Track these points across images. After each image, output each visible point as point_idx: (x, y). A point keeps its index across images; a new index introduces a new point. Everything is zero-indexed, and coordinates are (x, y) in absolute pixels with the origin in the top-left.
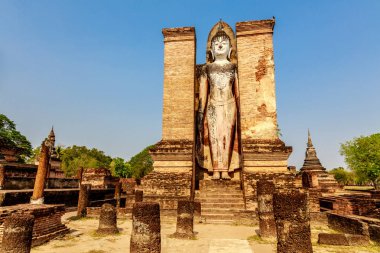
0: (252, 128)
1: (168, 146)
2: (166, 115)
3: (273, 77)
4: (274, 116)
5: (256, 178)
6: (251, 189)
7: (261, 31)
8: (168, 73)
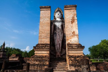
0: (70, 40)
1: (40, 46)
2: (40, 35)
3: (77, 23)
4: (78, 35)
5: (73, 57)
6: (71, 62)
7: (73, 8)
8: (41, 20)
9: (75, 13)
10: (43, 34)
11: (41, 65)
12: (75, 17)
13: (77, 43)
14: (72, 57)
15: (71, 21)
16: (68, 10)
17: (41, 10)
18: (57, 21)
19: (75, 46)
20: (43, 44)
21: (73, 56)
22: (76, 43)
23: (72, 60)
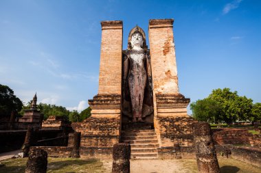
0: (162, 87)
1: (102, 99)
2: (102, 77)
3: (174, 53)
4: (176, 78)
5: (167, 121)
6: (164, 129)
7: (166, 25)
8: (104, 49)
9: (171, 34)
10: (107, 76)
11: (104, 136)
12: (171, 42)
13: (175, 93)
14: (165, 119)
15: (163, 49)
16: (156, 30)
17: (103, 28)
18: (135, 52)
19: (173, 99)
20: (108, 96)
21: (167, 117)
22: (173, 93)
23: (166, 127)
